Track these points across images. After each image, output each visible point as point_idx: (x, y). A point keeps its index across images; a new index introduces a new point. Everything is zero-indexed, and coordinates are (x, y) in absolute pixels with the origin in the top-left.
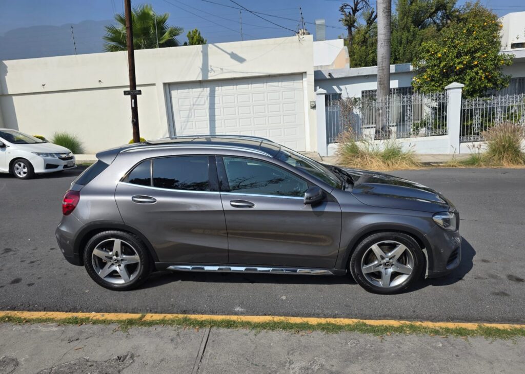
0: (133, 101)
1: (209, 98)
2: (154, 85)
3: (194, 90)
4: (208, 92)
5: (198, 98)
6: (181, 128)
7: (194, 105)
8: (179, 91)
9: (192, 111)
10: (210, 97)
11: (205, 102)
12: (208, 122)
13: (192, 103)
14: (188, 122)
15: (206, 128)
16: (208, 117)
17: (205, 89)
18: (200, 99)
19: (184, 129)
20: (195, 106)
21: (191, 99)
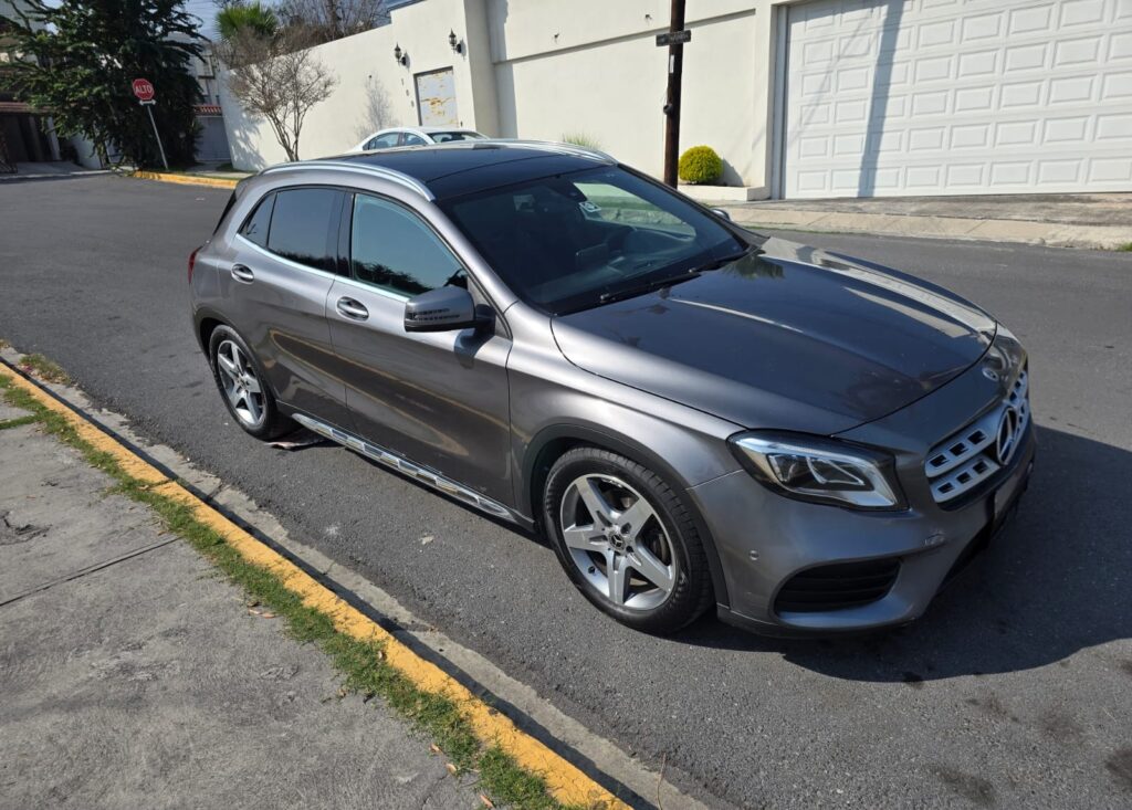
0: (673, 57)
1: (881, 35)
2: (752, 12)
3: (848, 15)
4: (883, 18)
5: (854, 36)
6: (801, 119)
7: (839, 57)
8: (812, 22)
9: (833, 75)
10: (885, 31)
11: (869, 48)
12: (869, 103)
13: (835, 53)
14: (817, 105)
15: (860, 119)
16: (869, 90)
17: (876, 9)
18: (857, 38)
19: (807, 124)
20: (842, 61)
21: (835, 43)
